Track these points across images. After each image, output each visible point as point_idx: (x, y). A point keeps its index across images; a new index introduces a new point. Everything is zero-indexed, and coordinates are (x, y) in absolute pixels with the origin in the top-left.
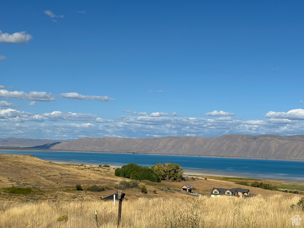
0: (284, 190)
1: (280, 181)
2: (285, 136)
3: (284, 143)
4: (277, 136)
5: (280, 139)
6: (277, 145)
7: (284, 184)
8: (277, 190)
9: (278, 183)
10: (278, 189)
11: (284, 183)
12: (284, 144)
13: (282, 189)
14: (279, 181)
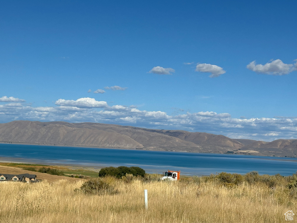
0: (71, 175)
1: (67, 167)
2: (73, 123)
3: (72, 130)
4: (66, 124)
5: (68, 126)
6: (66, 132)
7: (71, 169)
8: (64, 175)
9: (65, 169)
10: (65, 174)
11: (71, 168)
12: (72, 131)
13: (68, 175)
14: (66, 167)
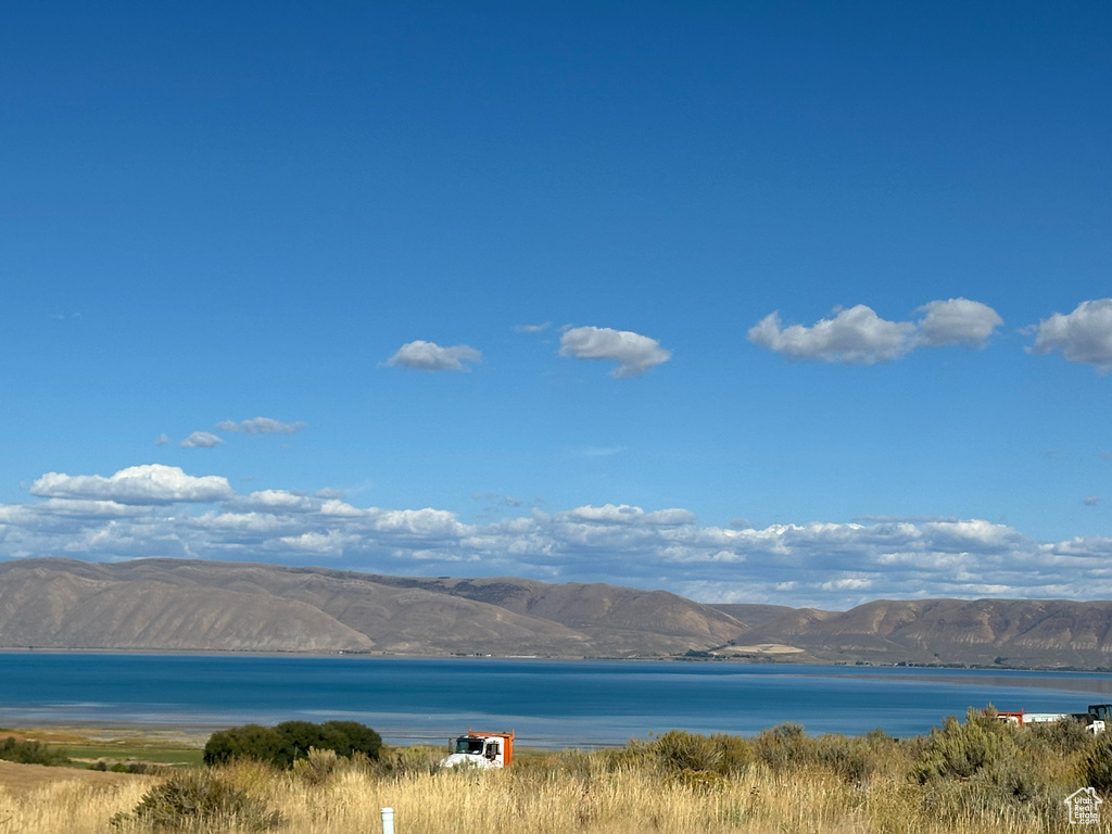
0: (95, 762)
1: (82, 731)
2: (102, 564)
3: (98, 590)
4: (74, 565)
5: (82, 575)
6: (74, 598)
7: (95, 739)
8: (70, 762)
9: (72, 739)
10: (73, 760)
11: (94, 735)
12: (100, 593)
13: (87, 760)
14: (77, 731)
